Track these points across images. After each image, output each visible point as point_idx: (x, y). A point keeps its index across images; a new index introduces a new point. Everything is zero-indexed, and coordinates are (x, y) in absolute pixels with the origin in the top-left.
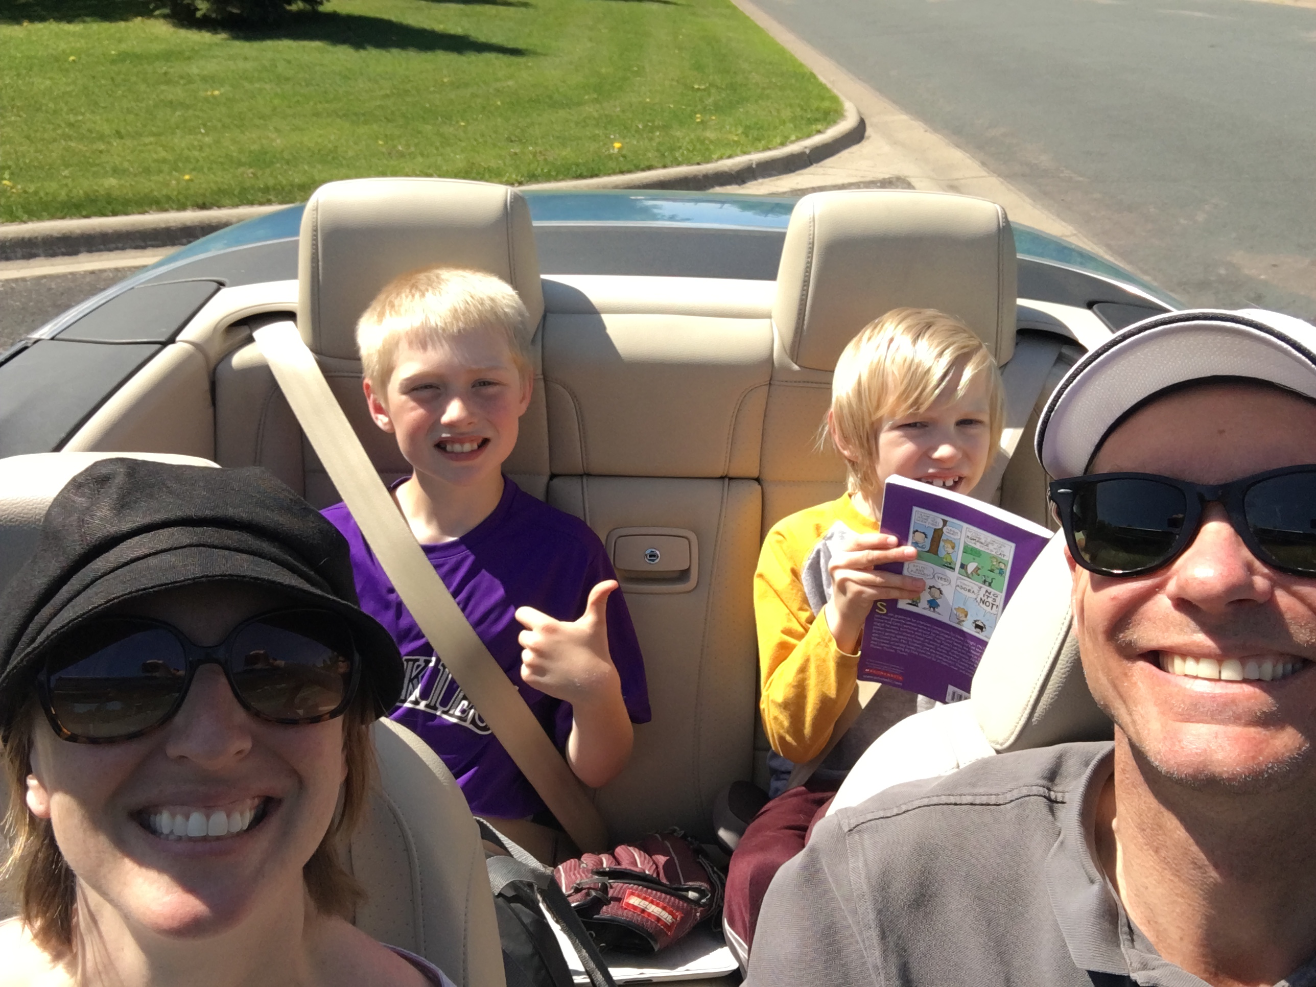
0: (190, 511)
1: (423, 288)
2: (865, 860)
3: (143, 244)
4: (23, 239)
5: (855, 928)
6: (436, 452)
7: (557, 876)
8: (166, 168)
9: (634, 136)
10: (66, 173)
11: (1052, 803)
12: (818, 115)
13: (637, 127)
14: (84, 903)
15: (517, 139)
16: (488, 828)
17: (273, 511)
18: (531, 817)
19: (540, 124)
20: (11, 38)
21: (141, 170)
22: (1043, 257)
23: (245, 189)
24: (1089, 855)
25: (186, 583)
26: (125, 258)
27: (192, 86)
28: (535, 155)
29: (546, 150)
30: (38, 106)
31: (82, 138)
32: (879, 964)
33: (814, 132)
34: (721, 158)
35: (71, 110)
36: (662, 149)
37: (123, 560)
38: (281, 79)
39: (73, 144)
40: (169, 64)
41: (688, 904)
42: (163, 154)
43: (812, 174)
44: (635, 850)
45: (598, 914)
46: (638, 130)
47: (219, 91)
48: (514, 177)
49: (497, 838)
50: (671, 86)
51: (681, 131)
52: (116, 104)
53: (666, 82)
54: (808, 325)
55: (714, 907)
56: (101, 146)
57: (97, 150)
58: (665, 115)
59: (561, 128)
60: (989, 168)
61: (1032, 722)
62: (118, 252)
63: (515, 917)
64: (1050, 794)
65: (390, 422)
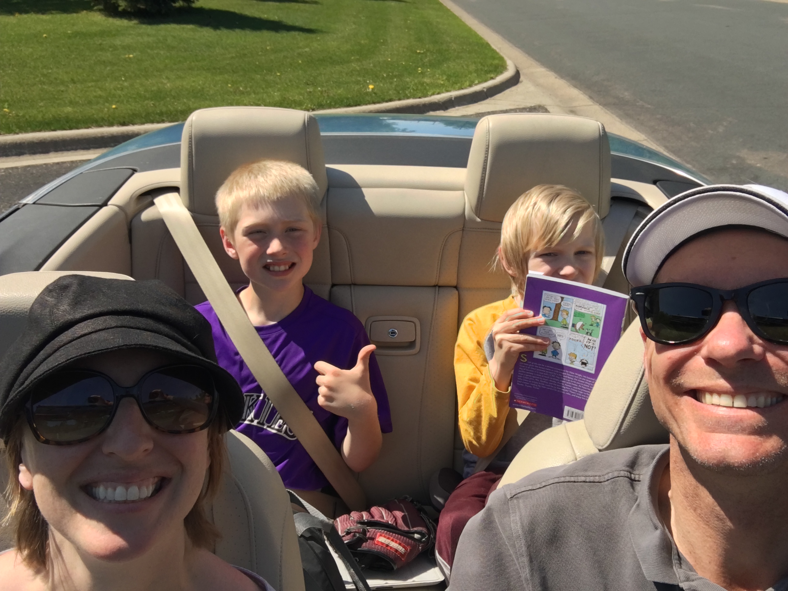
0: (116, 306)
1: (256, 173)
2: (521, 515)
5: (514, 557)
6: (264, 271)
7: (336, 525)
8: (101, 101)
9: (381, 81)
10: (41, 104)
11: (633, 481)
12: (491, 69)
13: (383, 76)
14: (53, 540)
15: (311, 83)
16: (294, 496)
17: (166, 306)
18: (320, 489)
19: (325, 74)
20: (8, 23)
21: (86, 102)
22: (626, 153)
23: (148, 113)
24: (655, 512)
25: (114, 349)
26: (78, 155)
27: (118, 52)
28: (322, 92)
29: (328, 90)
30: (24, 64)
31: (51, 83)
32: (529, 578)
33: (489, 79)
34: (433, 94)
35: (44, 67)
36: (398, 89)
37: (77, 336)
38: (170, 48)
39: (45, 87)
40: (103, 38)
41: (414, 541)
42: (100, 92)
43: (487, 104)
44: (382, 509)
45: (360, 547)
46: (383, 78)
47: (132, 54)
48: (309, 105)
49: (300, 502)
50: (403, 51)
51: (409, 78)
52: (71, 62)
53: (400, 49)
54: (486, 194)
55: (430, 543)
56: (62, 88)
57: (60, 90)
58: (400, 68)
59: (338, 77)
60: (594, 100)
61: (620, 433)
62: (73, 151)
63: (310, 549)
64: (631, 476)
65: (236, 253)
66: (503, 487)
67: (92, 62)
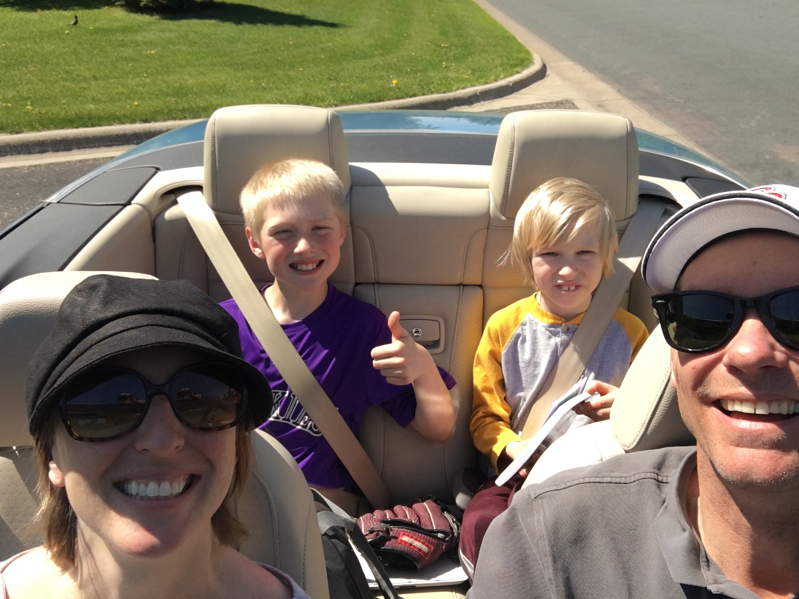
0: (146, 305)
1: (280, 172)
2: (545, 515)
3: (110, 144)
4: (39, 141)
5: (538, 557)
6: (290, 270)
7: (359, 523)
8: (123, 98)
9: (405, 76)
10: (64, 101)
11: (660, 483)
12: (517, 62)
13: (407, 70)
14: (82, 538)
15: (334, 78)
16: (318, 494)
17: (194, 306)
18: (344, 488)
19: (348, 69)
20: (31, 20)
21: (108, 99)
22: (656, 150)
23: (170, 110)
24: (682, 514)
25: (147, 346)
26: (100, 153)
27: (139, 48)
28: (345, 88)
29: (352, 85)
30: (47, 61)
31: (73, 80)
32: (553, 578)
33: (515, 73)
34: (458, 89)
35: (66, 63)
36: (422, 84)
37: (108, 334)
38: (192, 43)
39: (68, 84)
40: (125, 34)
41: (438, 541)
42: (122, 89)
43: (514, 98)
44: (406, 508)
45: (384, 546)
46: (407, 73)
47: (155, 50)
48: (332, 101)
49: (323, 500)
50: (427, 45)
51: (433, 73)
52: (93, 59)
53: (424, 43)
54: (511, 192)
55: (453, 543)
56: (84, 85)
57: (82, 87)
58: (424, 62)
59: (361, 72)
60: (622, 94)
61: (647, 434)
62: (95, 149)
63: (333, 547)
64: (658, 478)
65: (263, 253)
66: (527, 487)
67: (114, 58)
